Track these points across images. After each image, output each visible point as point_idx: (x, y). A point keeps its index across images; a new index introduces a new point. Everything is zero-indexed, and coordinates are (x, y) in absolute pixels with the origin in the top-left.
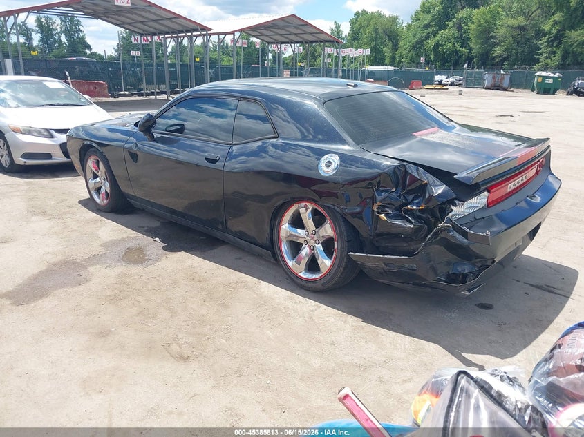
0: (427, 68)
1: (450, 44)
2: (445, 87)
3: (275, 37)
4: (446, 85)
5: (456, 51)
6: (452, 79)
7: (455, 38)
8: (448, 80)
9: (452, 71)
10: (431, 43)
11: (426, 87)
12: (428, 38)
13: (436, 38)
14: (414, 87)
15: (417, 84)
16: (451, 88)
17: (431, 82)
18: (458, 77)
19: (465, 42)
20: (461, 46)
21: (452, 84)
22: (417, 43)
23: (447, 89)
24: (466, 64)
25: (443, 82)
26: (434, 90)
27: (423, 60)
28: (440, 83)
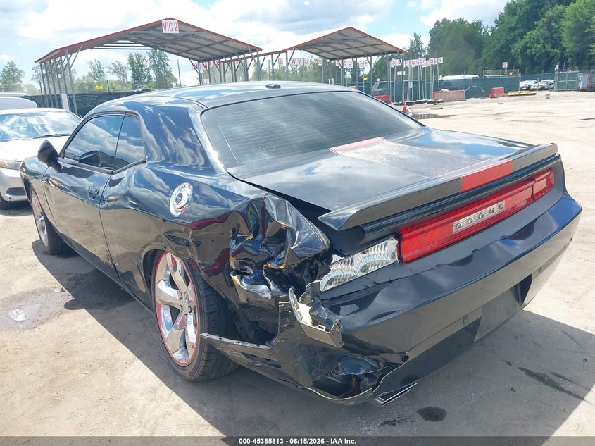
0: (511, 74)
1: (540, 46)
2: (531, 92)
3: (336, 53)
4: (534, 90)
5: (547, 54)
6: (541, 84)
7: (545, 39)
8: (537, 84)
9: (542, 74)
10: (518, 46)
11: (509, 94)
12: (514, 41)
13: (523, 41)
14: (495, 95)
15: (499, 92)
16: (539, 93)
17: (516, 88)
18: (549, 81)
19: (556, 42)
20: (553, 47)
21: (542, 89)
22: (502, 47)
23: (535, 94)
24: (557, 66)
25: (532, 87)
26: (519, 97)
27: (505, 65)
28: (528, 88)
